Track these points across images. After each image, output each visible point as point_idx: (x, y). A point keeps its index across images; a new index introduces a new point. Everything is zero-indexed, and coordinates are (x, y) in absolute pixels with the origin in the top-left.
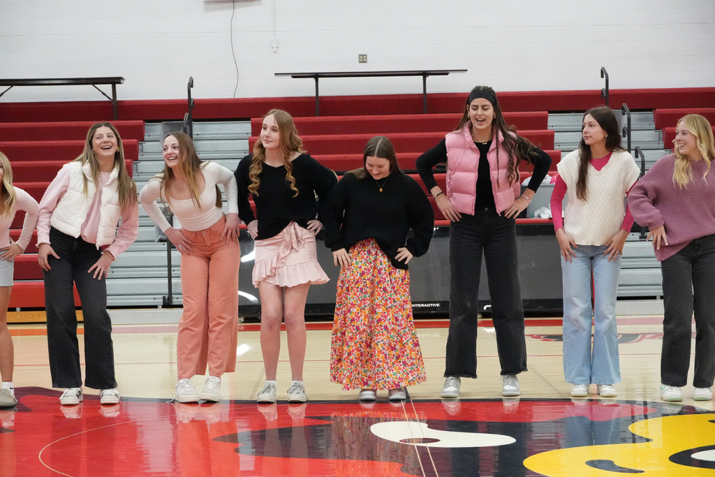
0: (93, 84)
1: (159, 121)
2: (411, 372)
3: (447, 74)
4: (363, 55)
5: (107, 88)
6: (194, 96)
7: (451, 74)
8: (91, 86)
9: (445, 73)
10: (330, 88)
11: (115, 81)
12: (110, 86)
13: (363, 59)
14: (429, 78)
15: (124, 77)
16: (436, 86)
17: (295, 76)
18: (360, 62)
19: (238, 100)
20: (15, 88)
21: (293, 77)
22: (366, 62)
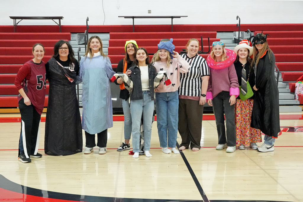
0: (52, 19)
1: (76, 33)
2: (254, 137)
3: (180, 18)
4: (150, 10)
5: (57, 21)
6: (89, 24)
7: (181, 18)
8: (51, 20)
9: (179, 17)
10: (138, 22)
11: (60, 18)
12: (58, 20)
13: (150, 12)
14: (174, 19)
15: (63, 17)
16: (176, 22)
17: (126, 17)
18: (149, 13)
19: (105, 26)
20: (23, 20)
21: (125, 18)
22: (150, 13)
